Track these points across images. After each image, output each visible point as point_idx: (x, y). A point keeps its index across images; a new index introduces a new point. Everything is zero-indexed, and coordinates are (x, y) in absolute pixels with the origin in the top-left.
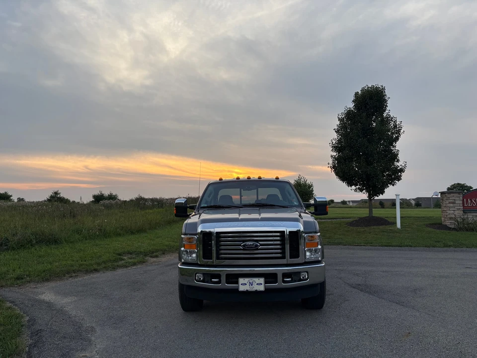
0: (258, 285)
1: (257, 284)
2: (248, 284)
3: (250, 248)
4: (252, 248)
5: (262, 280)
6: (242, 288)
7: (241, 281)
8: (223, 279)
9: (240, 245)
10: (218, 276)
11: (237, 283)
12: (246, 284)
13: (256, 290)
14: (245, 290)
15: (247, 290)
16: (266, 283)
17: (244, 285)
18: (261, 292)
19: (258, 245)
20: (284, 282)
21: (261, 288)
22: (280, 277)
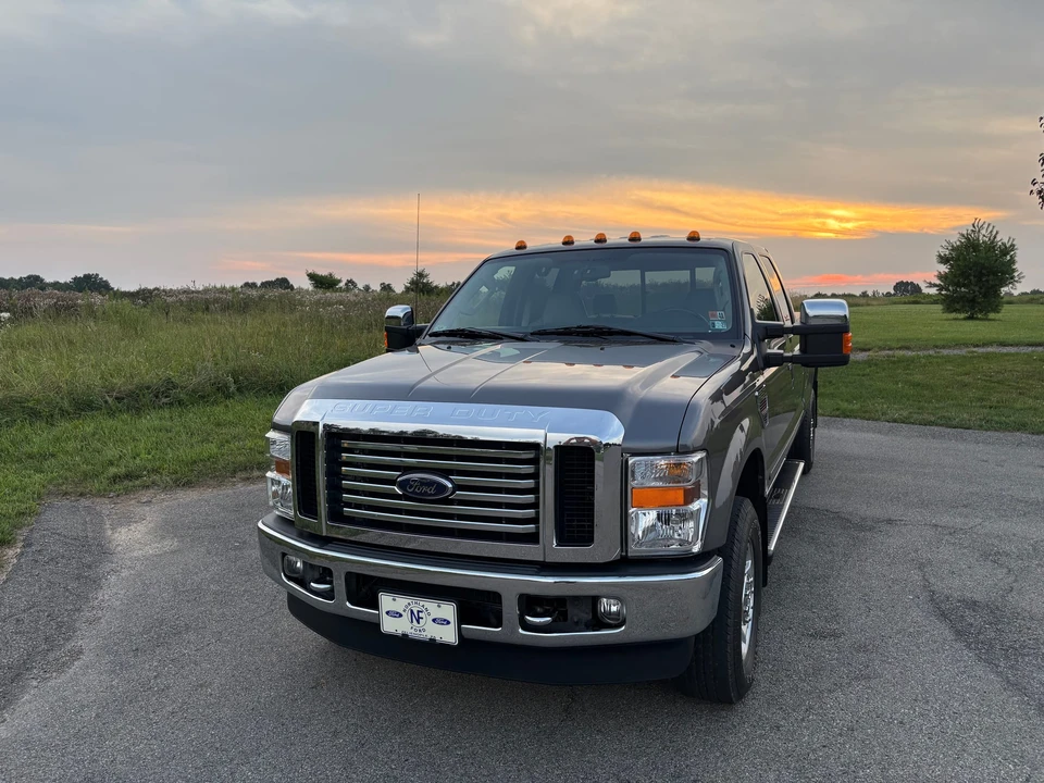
0: (438, 623)
1: (434, 620)
2: (406, 616)
3: (421, 494)
4: (426, 494)
5: (448, 610)
6: (390, 626)
7: (387, 601)
8: (340, 585)
9: (393, 482)
10: (325, 575)
11: (375, 606)
12: (401, 616)
13: (432, 640)
14: (400, 632)
15: (405, 636)
16: (463, 618)
17: (397, 615)
18: (445, 647)
19: (445, 487)
20: (527, 627)
21: (448, 635)
22: (510, 608)
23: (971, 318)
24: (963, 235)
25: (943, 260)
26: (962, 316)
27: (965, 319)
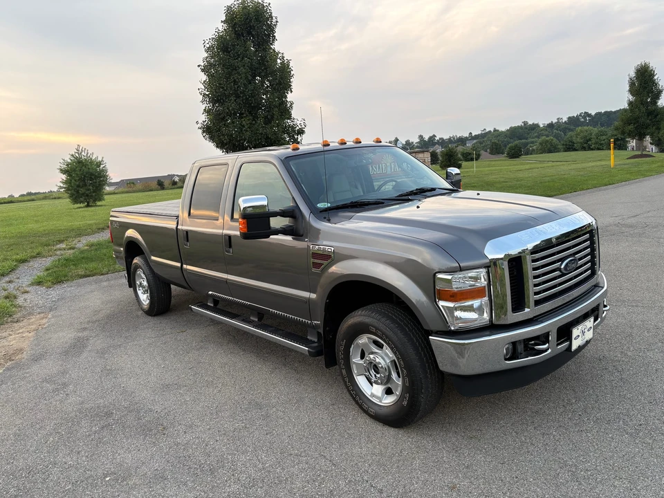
1: (588, 330)
2: (581, 335)
4: (573, 268)
5: (592, 319)
6: (575, 345)
8: (553, 338)
12: (579, 336)
15: (579, 346)
17: (577, 338)
21: (591, 335)
22: (602, 308)
23: (88, 206)
24: (72, 155)
25: (63, 171)
26: (82, 205)
27: (84, 207)
